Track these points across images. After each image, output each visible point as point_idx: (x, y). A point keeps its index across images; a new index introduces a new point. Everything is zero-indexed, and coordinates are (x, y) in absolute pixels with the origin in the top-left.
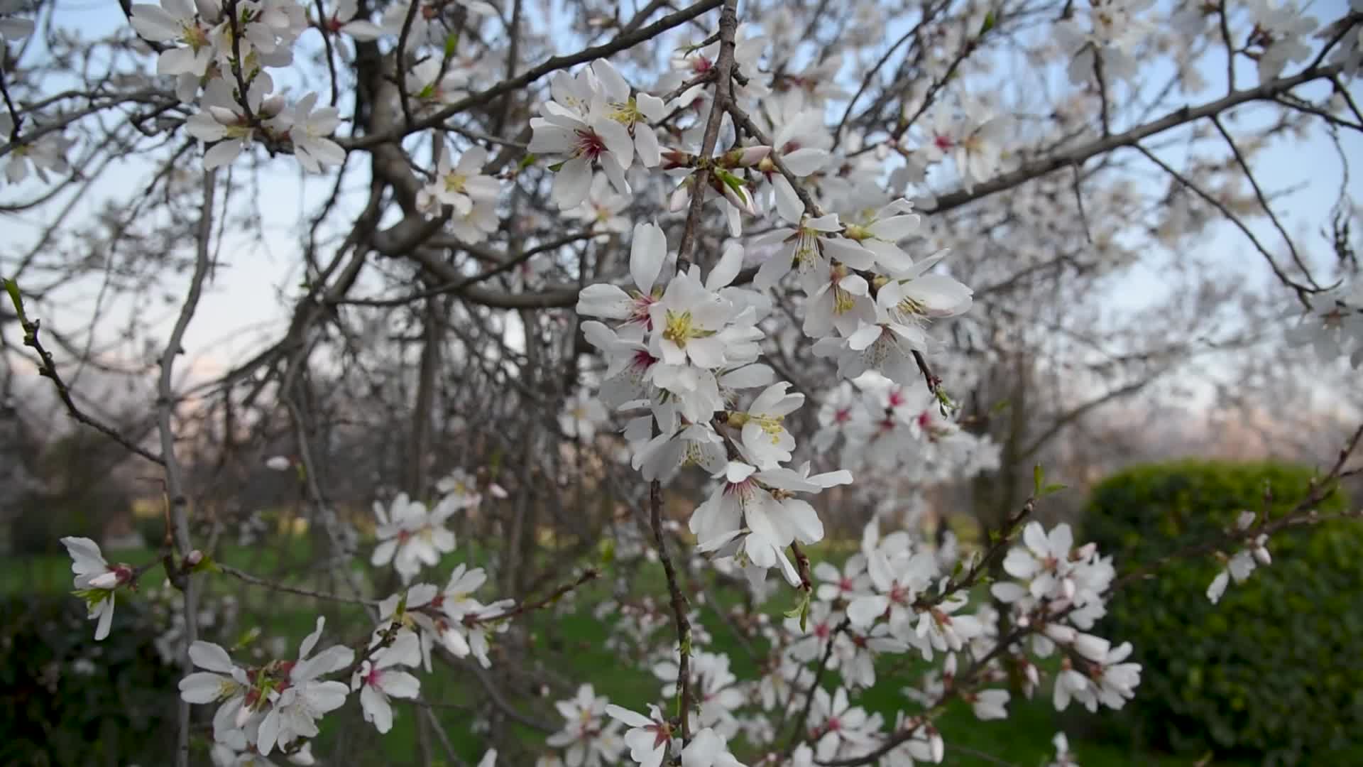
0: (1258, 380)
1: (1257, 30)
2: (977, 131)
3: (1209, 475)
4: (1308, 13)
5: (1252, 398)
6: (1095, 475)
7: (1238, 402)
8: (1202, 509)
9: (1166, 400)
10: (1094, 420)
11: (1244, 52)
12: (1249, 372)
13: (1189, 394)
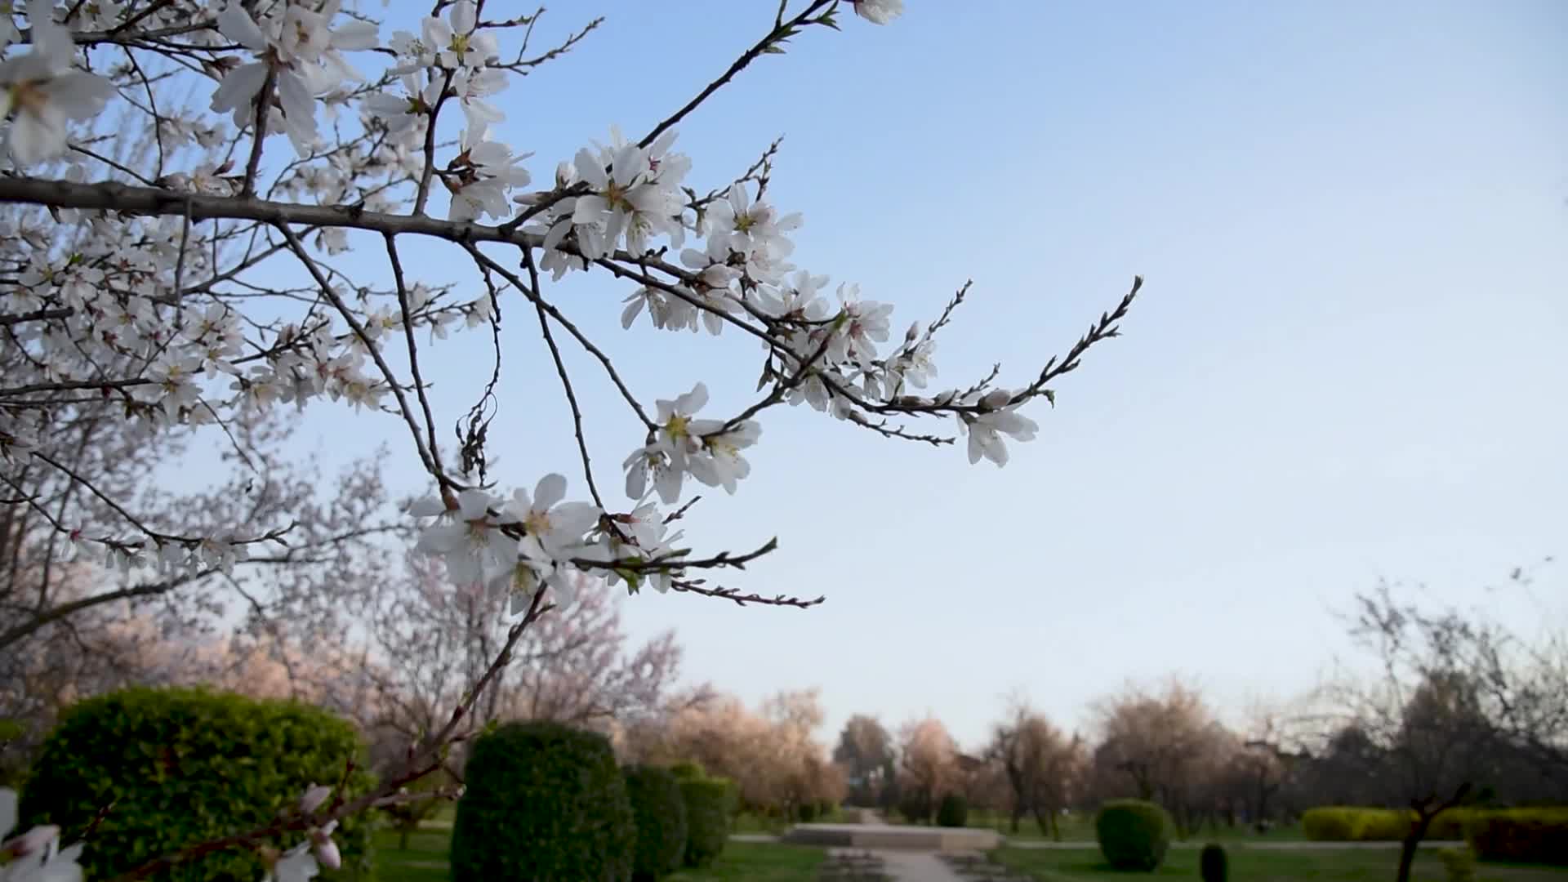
0: (297, 607)
1: (464, 157)
2: (42, 82)
3: (221, 710)
4: (521, 164)
5: (288, 626)
6: (69, 695)
7: (272, 629)
8: (203, 751)
9: (188, 611)
10: (89, 621)
11: (442, 175)
12: (292, 594)
13: (218, 610)
